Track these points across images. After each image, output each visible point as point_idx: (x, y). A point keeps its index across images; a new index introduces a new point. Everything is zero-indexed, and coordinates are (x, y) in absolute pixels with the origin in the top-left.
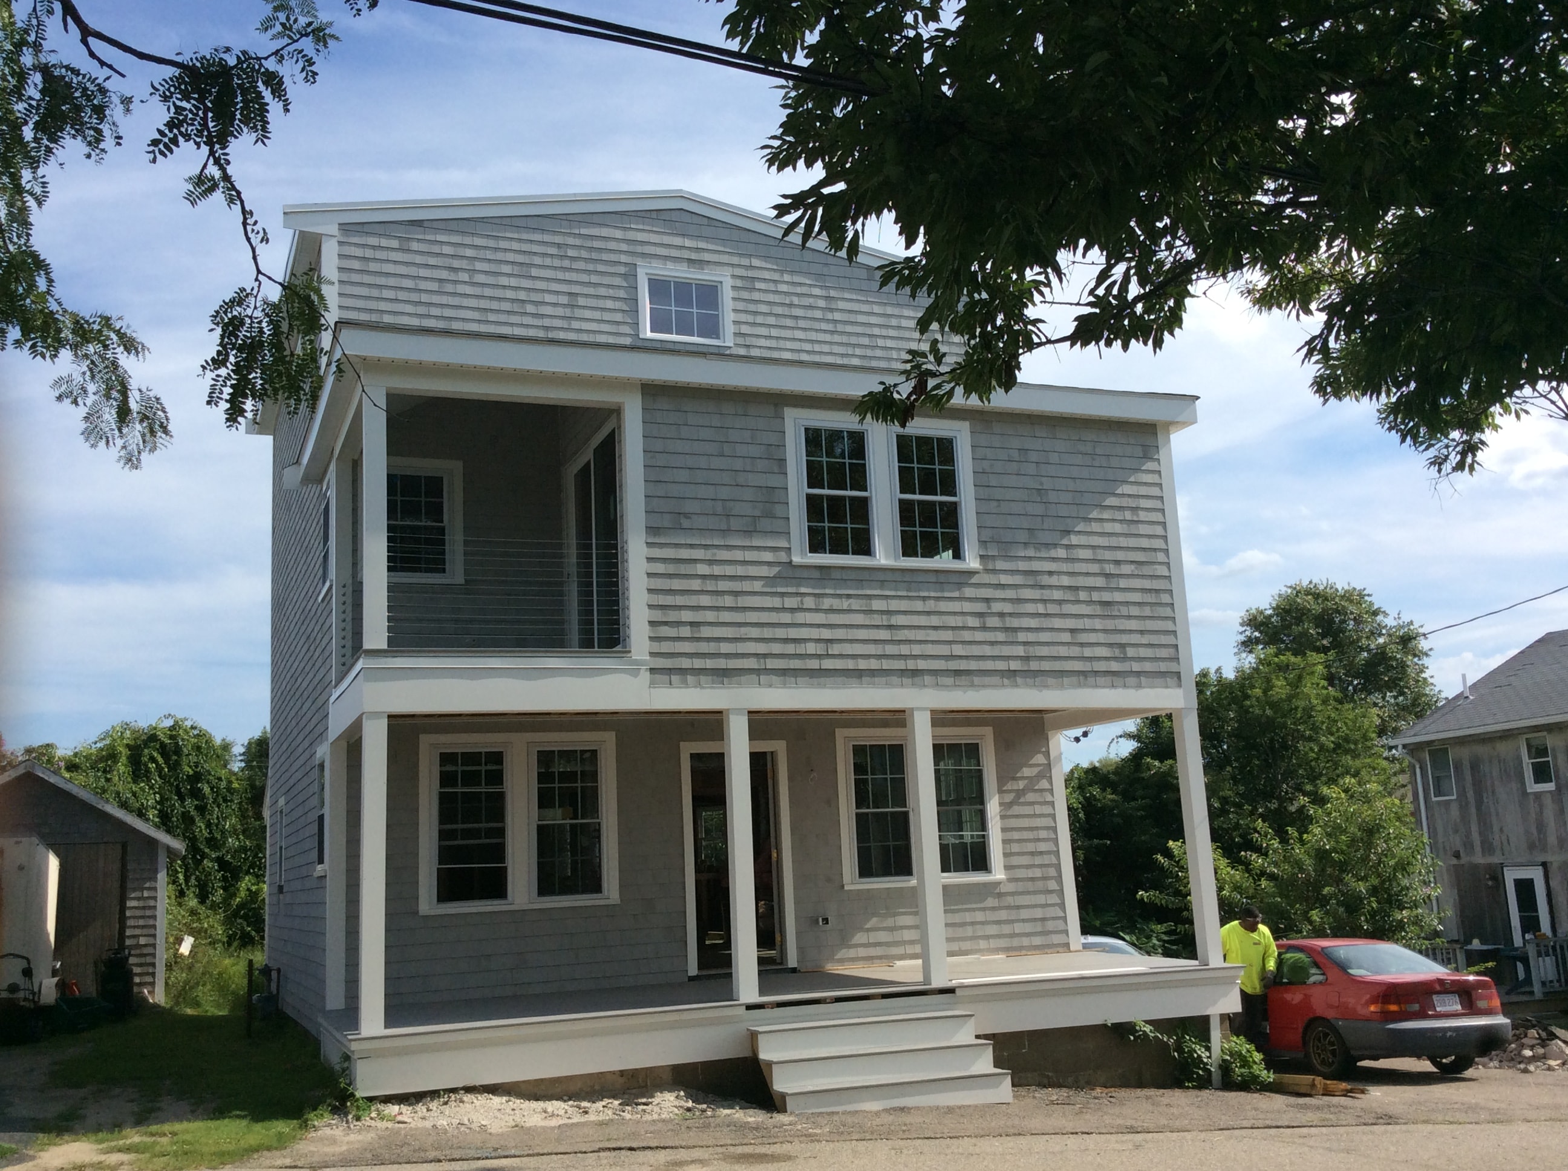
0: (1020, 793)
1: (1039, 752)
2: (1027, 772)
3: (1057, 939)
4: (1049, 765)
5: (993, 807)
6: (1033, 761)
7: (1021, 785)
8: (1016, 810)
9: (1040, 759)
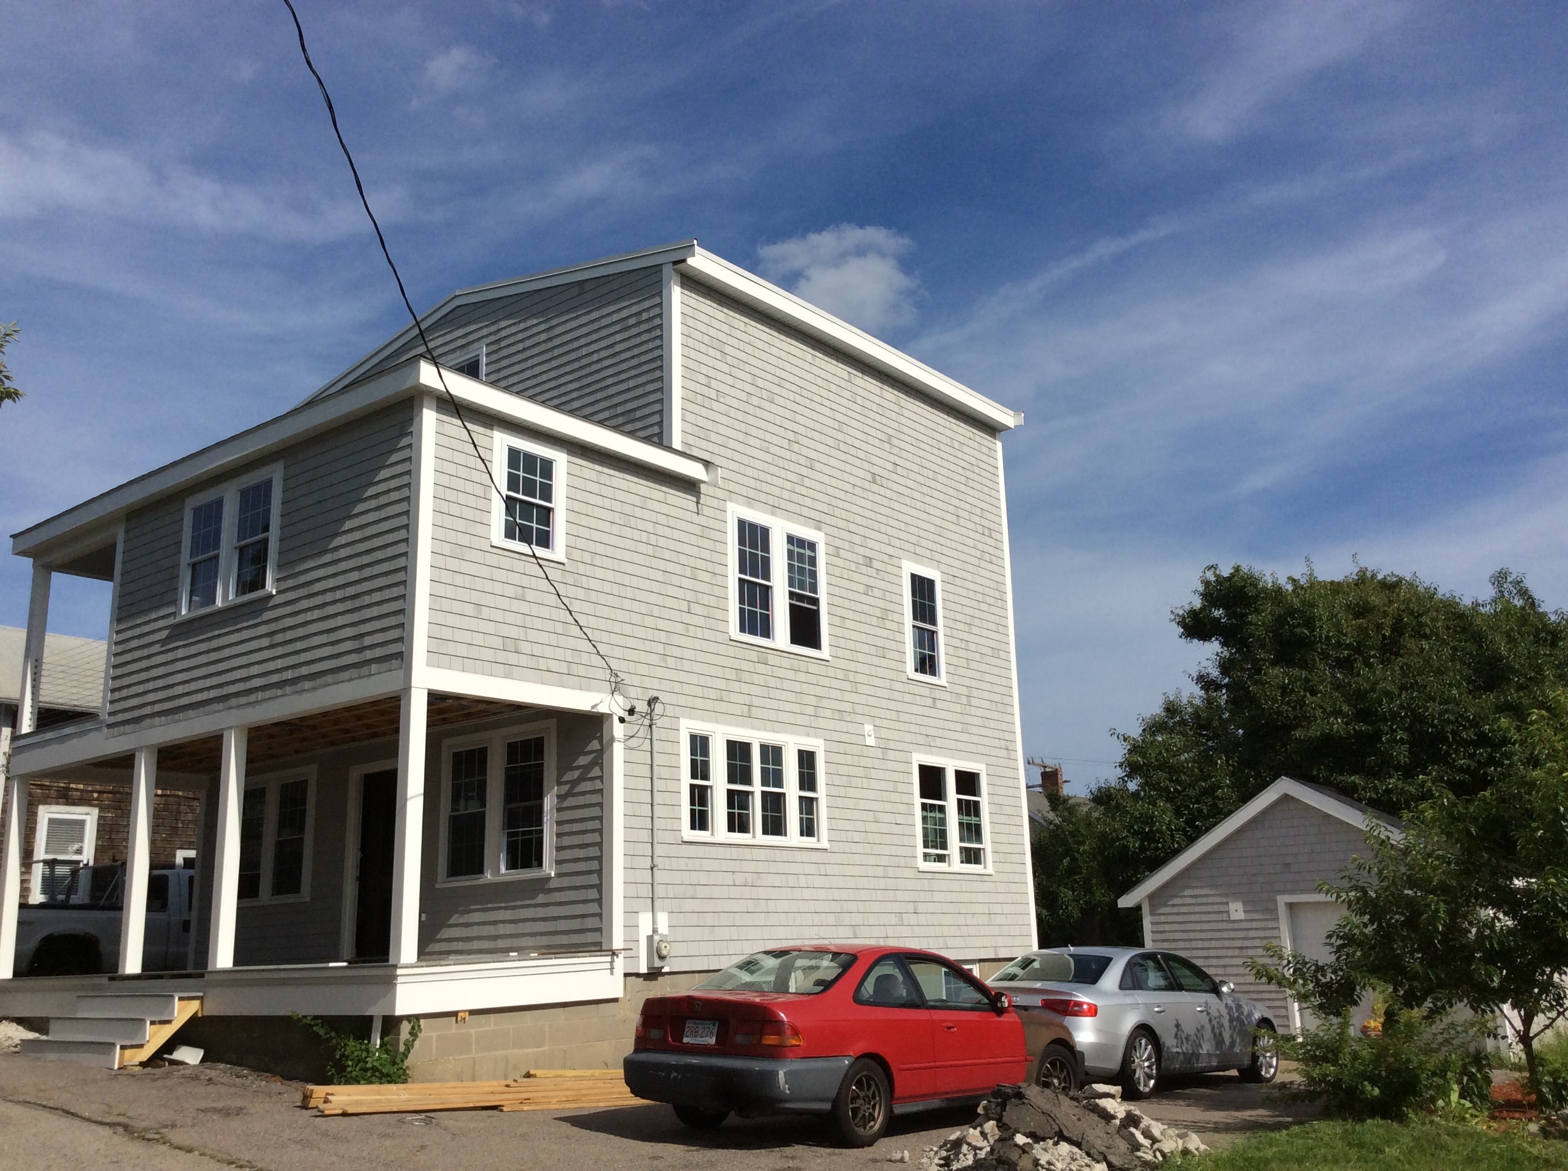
0: (575, 783)
1: (595, 738)
2: (583, 760)
3: (590, 937)
4: (602, 749)
5: (549, 802)
6: (589, 748)
7: (576, 774)
8: (570, 802)
9: (594, 745)
